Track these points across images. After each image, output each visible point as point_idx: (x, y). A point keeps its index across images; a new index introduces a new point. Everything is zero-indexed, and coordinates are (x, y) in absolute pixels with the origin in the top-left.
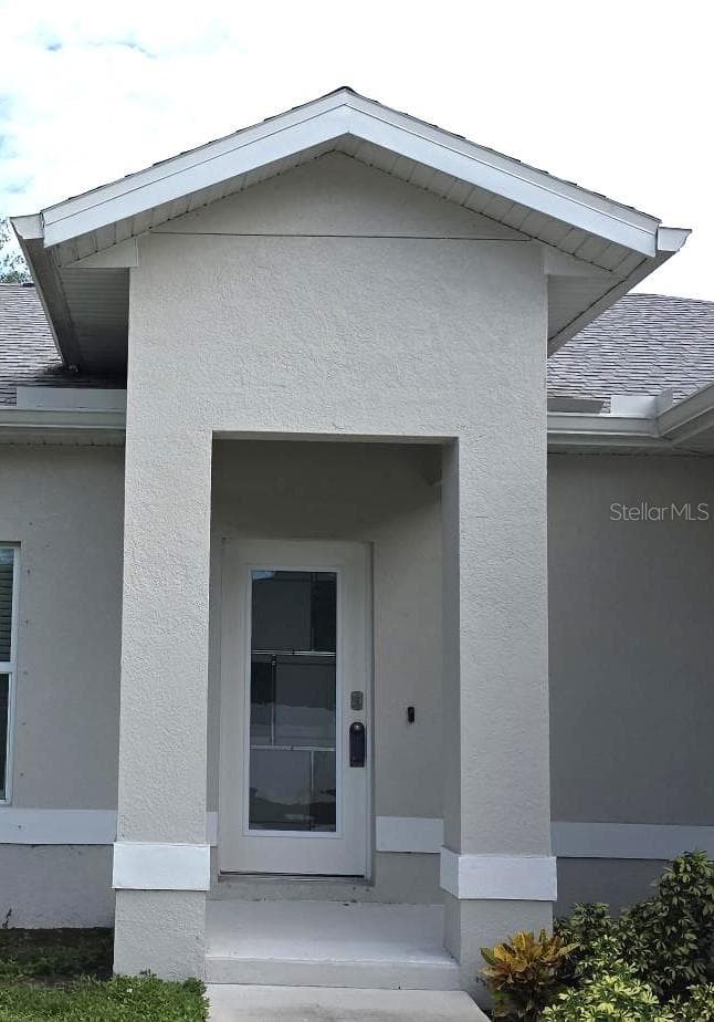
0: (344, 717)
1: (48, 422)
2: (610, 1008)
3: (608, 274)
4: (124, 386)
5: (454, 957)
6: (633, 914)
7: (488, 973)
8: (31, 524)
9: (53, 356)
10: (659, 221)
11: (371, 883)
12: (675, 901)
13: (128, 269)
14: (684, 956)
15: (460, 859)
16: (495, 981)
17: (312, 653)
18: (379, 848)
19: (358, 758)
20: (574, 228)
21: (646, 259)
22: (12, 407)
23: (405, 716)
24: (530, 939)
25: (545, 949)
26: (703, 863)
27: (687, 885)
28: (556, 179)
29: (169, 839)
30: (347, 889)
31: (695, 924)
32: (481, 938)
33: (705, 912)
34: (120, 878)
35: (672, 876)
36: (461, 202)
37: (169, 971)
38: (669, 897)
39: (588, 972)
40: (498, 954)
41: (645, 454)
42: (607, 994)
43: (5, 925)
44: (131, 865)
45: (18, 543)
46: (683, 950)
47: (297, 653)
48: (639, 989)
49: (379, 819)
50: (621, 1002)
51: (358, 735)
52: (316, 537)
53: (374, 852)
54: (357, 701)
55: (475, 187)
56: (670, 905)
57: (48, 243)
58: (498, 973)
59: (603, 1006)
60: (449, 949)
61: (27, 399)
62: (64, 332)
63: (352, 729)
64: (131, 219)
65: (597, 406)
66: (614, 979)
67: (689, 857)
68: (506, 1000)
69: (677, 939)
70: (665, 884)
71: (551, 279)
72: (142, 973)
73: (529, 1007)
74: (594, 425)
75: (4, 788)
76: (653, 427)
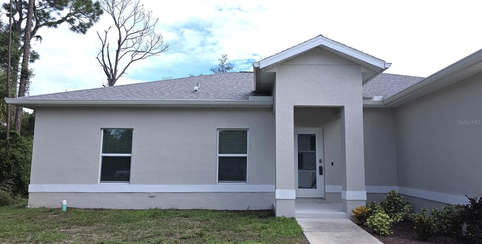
0: (318, 165)
1: (256, 103)
2: (380, 218)
3: (374, 72)
4: (273, 95)
5: (345, 212)
6: (381, 204)
7: (354, 214)
8: (251, 125)
10: (385, 62)
11: (325, 199)
12: (390, 200)
13: (275, 72)
14: (392, 212)
15: (347, 192)
16: (355, 216)
17: (311, 151)
18: (326, 192)
19: (321, 173)
20: (368, 63)
21: (382, 70)
22: (247, 100)
23: (331, 164)
24: (362, 207)
25: (365, 209)
26: (395, 193)
27: (392, 197)
28: (359, 51)
29: (287, 189)
30: (319, 201)
31: (394, 205)
32: (351, 208)
33: (396, 203)
34: (277, 197)
35: (389, 195)
36: (344, 57)
37: (288, 216)
38: (388, 200)
39: (375, 213)
40: (355, 211)
41: (381, 108)
42: (380, 216)
43: (248, 209)
44: (280, 194)
45: (248, 129)
46: (392, 210)
47: (307, 151)
48: (386, 215)
49: (326, 186)
50: (382, 217)
51: (321, 168)
52: (308, 126)
53: (325, 192)
54: (320, 161)
55: (347, 55)
56: (389, 201)
57: (260, 68)
58: (355, 214)
59: (379, 218)
60: (344, 210)
61: (251, 99)
63: (320, 167)
64: (277, 63)
65: (371, 98)
66: (381, 213)
67: (392, 191)
68: (357, 219)
69: (391, 208)
70: (388, 197)
71: (363, 73)
72: (282, 216)
73: (362, 221)
74: (370, 102)
75: (246, 181)
76: (382, 102)
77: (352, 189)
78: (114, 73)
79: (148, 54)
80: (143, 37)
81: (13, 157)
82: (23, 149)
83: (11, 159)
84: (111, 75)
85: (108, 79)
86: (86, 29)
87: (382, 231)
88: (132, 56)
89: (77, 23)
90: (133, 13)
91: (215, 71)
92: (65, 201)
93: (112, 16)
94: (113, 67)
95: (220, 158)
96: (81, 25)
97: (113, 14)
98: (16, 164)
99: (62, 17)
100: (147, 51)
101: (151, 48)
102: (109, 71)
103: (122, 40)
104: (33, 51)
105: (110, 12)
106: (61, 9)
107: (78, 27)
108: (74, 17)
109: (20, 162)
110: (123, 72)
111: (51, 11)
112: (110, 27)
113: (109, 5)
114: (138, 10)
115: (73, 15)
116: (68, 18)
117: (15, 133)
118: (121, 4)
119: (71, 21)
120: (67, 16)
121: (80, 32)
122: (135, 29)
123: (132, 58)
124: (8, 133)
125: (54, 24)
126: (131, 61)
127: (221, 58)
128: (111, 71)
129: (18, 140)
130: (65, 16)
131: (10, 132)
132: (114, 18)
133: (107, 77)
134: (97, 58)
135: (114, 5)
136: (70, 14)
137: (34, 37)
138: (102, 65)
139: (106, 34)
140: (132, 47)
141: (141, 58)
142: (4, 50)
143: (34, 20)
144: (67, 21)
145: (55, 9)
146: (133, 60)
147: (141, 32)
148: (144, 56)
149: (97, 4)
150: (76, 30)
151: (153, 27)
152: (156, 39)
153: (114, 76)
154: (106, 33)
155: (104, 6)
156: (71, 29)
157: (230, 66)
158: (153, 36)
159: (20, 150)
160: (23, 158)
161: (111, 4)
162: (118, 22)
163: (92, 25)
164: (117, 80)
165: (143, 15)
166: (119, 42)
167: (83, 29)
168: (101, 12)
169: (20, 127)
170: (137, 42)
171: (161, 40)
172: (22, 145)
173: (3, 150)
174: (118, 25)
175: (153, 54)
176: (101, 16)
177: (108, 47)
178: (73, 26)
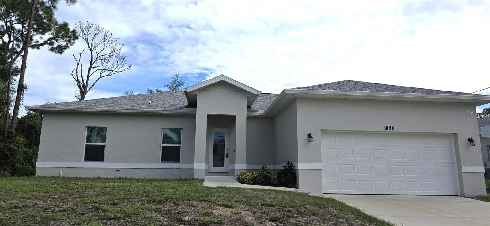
0: (226, 152)
1: (187, 113)
3: (254, 97)
4: (196, 108)
5: (234, 176)
7: (238, 177)
8: (184, 126)
9: (187, 103)
10: (258, 91)
11: (229, 173)
13: (197, 94)
15: (235, 165)
17: (222, 143)
18: (230, 168)
19: (227, 157)
20: (248, 91)
21: (257, 95)
22: (181, 111)
23: (234, 151)
27: (264, 169)
29: (201, 162)
30: (225, 174)
32: (237, 173)
34: (195, 167)
35: (262, 168)
36: (236, 87)
37: (199, 177)
45: (182, 129)
47: (220, 143)
49: (230, 165)
51: (227, 154)
52: (222, 128)
54: (228, 149)
57: (187, 92)
61: (184, 109)
62: (189, 101)
64: (197, 89)
65: (257, 111)
67: (264, 166)
71: (247, 97)
74: (256, 113)
75: (179, 161)
76: (264, 114)
77: (239, 163)
78: (85, 87)
79: (114, 72)
80: (110, 58)
81: (10, 149)
82: (17, 144)
83: (8, 151)
84: (83, 88)
85: (80, 92)
86: (63, 50)
87: (246, 182)
88: (100, 73)
89: (55, 45)
90: (104, 40)
91: (169, 86)
92: (62, 172)
93: (86, 41)
94: (85, 82)
95: (163, 147)
96: (59, 46)
97: (87, 40)
98: (12, 154)
99: (44, 41)
100: (113, 70)
101: (117, 67)
102: (81, 85)
103: (94, 61)
104: (17, 66)
105: (84, 38)
106: (43, 34)
107: (56, 48)
108: (54, 41)
109: (15, 153)
110: (93, 86)
111: (34, 35)
112: (84, 50)
113: (84, 33)
114: (108, 37)
115: (53, 39)
116: (49, 42)
117: (12, 132)
118: (94, 32)
119: (51, 44)
120: (49, 40)
121: (57, 52)
122: (105, 52)
123: (101, 75)
124: (6, 132)
125: (37, 46)
126: (100, 77)
127: (175, 76)
128: (83, 85)
129: (13, 137)
130: (46, 40)
131: (8, 131)
132: (88, 44)
133: (79, 90)
134: (72, 74)
135: (88, 33)
136: (51, 38)
137: (20, 56)
138: (76, 80)
139: (80, 56)
140: (101, 66)
141: (108, 75)
142: (3, 68)
143: (21, 43)
144: (48, 44)
145: (38, 34)
146: (101, 76)
147: (109, 55)
148: (110, 73)
149: (74, 32)
150: (54, 51)
151: (119, 51)
152: (121, 60)
153: (85, 89)
154: (81, 54)
155: (79, 34)
156: (50, 50)
157: (181, 83)
158: (119, 57)
159: (14, 145)
160: (16, 150)
161: (85, 32)
162: (91, 46)
163: (68, 47)
164: (87, 92)
165: (111, 41)
166: (91, 62)
167: (60, 50)
168: (77, 38)
169: (15, 127)
170: (105, 62)
171: (126, 61)
172: (16, 140)
173: (2, 144)
174: (91, 49)
175: (118, 72)
176: (76, 41)
177: (81, 66)
178: (52, 48)
